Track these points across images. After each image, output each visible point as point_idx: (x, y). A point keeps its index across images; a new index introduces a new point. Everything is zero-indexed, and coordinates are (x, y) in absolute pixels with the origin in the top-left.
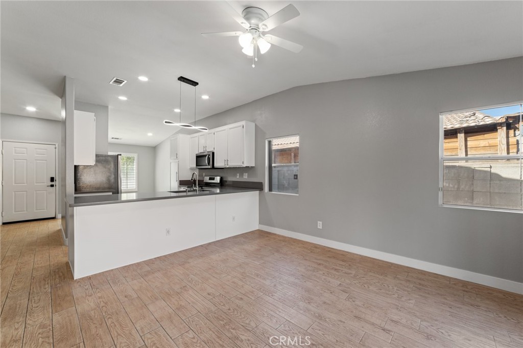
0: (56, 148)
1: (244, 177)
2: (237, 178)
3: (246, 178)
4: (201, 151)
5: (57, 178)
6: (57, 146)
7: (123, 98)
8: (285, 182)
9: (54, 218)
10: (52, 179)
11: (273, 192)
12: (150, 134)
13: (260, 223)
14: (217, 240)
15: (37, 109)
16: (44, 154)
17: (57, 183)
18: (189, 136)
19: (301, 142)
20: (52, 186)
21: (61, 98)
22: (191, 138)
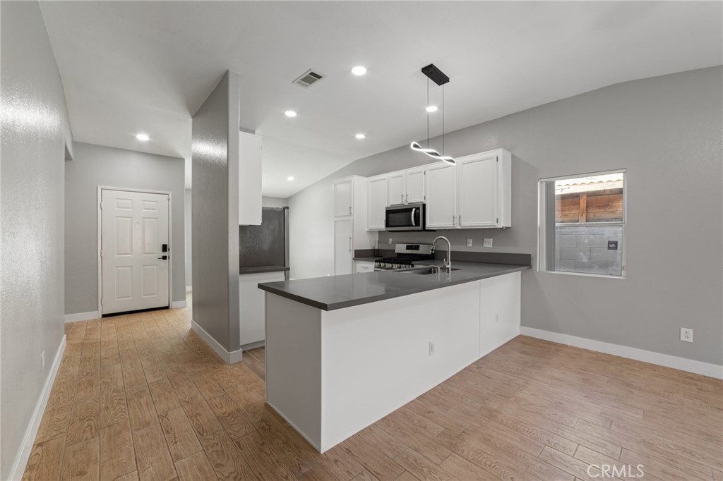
0: (169, 200)
1: (485, 245)
2: (470, 246)
3: (488, 246)
4: (396, 201)
5: (170, 246)
6: (170, 196)
7: (291, 114)
8: (582, 254)
9: (167, 308)
10: (165, 248)
11: (556, 272)
12: (291, 179)
13: (522, 324)
14: (482, 356)
15: (150, 137)
16: (154, 209)
17: (169, 254)
18: (366, 179)
19: (627, 180)
20: (164, 258)
21: (193, 117)
22: (371, 182)
